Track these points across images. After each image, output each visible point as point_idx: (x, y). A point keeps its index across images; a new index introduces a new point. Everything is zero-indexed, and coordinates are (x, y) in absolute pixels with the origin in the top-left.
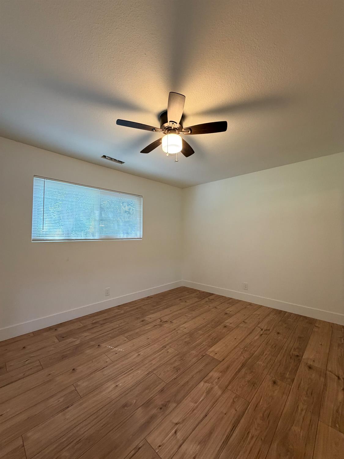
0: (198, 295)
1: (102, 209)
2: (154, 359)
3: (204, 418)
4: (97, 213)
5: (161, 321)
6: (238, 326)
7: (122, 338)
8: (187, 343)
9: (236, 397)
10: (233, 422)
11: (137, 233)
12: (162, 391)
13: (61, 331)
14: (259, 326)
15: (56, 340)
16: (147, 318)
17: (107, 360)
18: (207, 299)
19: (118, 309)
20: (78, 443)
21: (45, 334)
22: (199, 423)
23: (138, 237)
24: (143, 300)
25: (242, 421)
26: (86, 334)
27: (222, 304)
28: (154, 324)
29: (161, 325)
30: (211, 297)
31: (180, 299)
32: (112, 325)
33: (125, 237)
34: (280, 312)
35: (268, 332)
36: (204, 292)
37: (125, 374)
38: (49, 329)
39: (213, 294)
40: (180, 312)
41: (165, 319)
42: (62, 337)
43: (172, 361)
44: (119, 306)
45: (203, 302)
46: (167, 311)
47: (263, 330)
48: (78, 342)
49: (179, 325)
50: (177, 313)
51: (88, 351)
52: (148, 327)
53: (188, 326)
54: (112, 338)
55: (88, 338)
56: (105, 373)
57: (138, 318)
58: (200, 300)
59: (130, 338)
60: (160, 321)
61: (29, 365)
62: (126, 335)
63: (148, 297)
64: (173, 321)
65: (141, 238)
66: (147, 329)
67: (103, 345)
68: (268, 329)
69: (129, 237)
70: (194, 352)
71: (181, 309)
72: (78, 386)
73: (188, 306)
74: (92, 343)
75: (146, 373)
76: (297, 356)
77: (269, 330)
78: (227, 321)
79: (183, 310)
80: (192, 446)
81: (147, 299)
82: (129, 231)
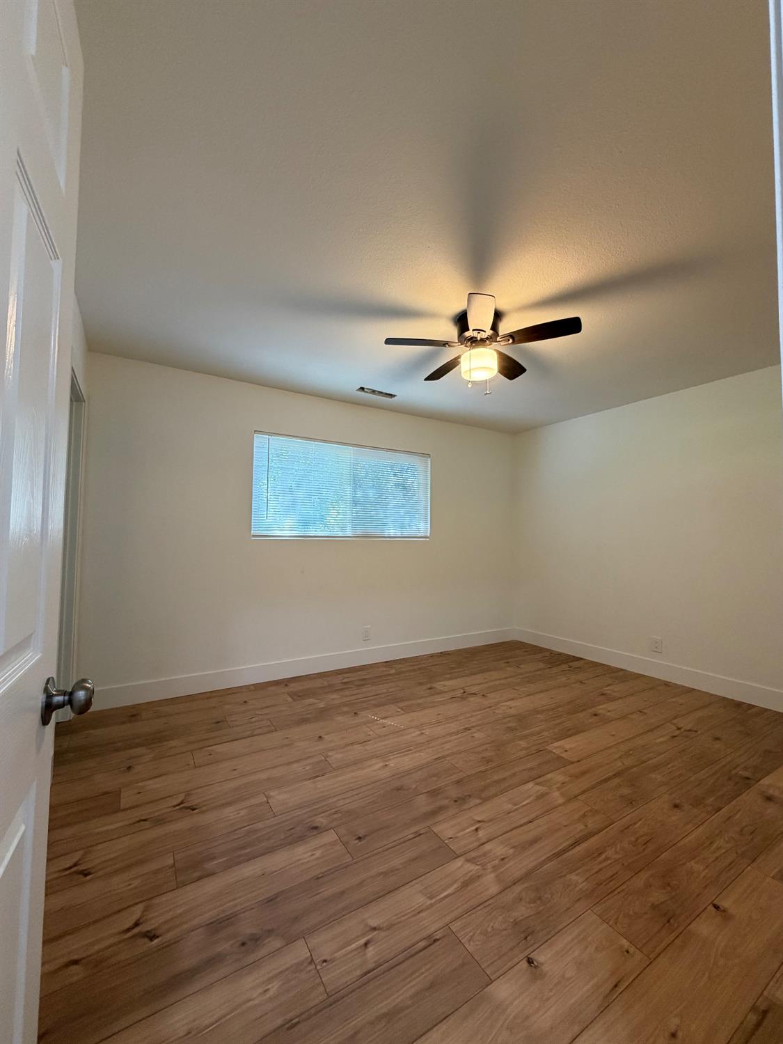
0: (546, 658)
1: (356, 483)
2: (447, 742)
3: (526, 824)
4: (348, 490)
5: (464, 692)
6: (623, 718)
7: (392, 708)
8: (511, 729)
9: (591, 811)
10: (577, 836)
11: (421, 527)
12: (458, 782)
13: (294, 687)
14: (675, 721)
15: (289, 699)
16: (439, 685)
17: (370, 733)
18: (565, 667)
19: (385, 667)
20: (336, 813)
21: (273, 688)
22: (516, 828)
23: (422, 534)
24: (432, 656)
25: (593, 840)
26: (334, 696)
27: (599, 678)
28: (452, 694)
29: (463, 698)
30: (576, 664)
31: (505, 661)
32: (374, 688)
33: (399, 534)
34: (739, 705)
35: (693, 734)
36: (560, 654)
37: (398, 754)
38: (277, 683)
39: (581, 659)
40: (502, 682)
41: (473, 690)
42: (297, 696)
43: (480, 749)
44: (386, 662)
45: (555, 670)
46: (479, 678)
47: (682, 730)
48: (322, 705)
49: (499, 703)
50: (497, 683)
51: (340, 718)
52: (439, 698)
53: (520, 705)
54: (377, 706)
55: (336, 702)
56: (367, 747)
57: (421, 684)
58: (549, 666)
59: (407, 710)
60: (462, 691)
61: (257, 723)
62: (401, 704)
63: (441, 653)
64: (488, 695)
65: (427, 537)
66: (438, 702)
67: (363, 713)
68: (695, 729)
69: (406, 534)
70: (523, 744)
71: (506, 678)
72: (327, 756)
73: (521, 674)
74: (345, 709)
75: (434, 757)
76: (748, 778)
77: (696, 731)
78: (601, 707)
79: (510, 680)
80: (501, 847)
81: (439, 657)
82: (406, 522)
